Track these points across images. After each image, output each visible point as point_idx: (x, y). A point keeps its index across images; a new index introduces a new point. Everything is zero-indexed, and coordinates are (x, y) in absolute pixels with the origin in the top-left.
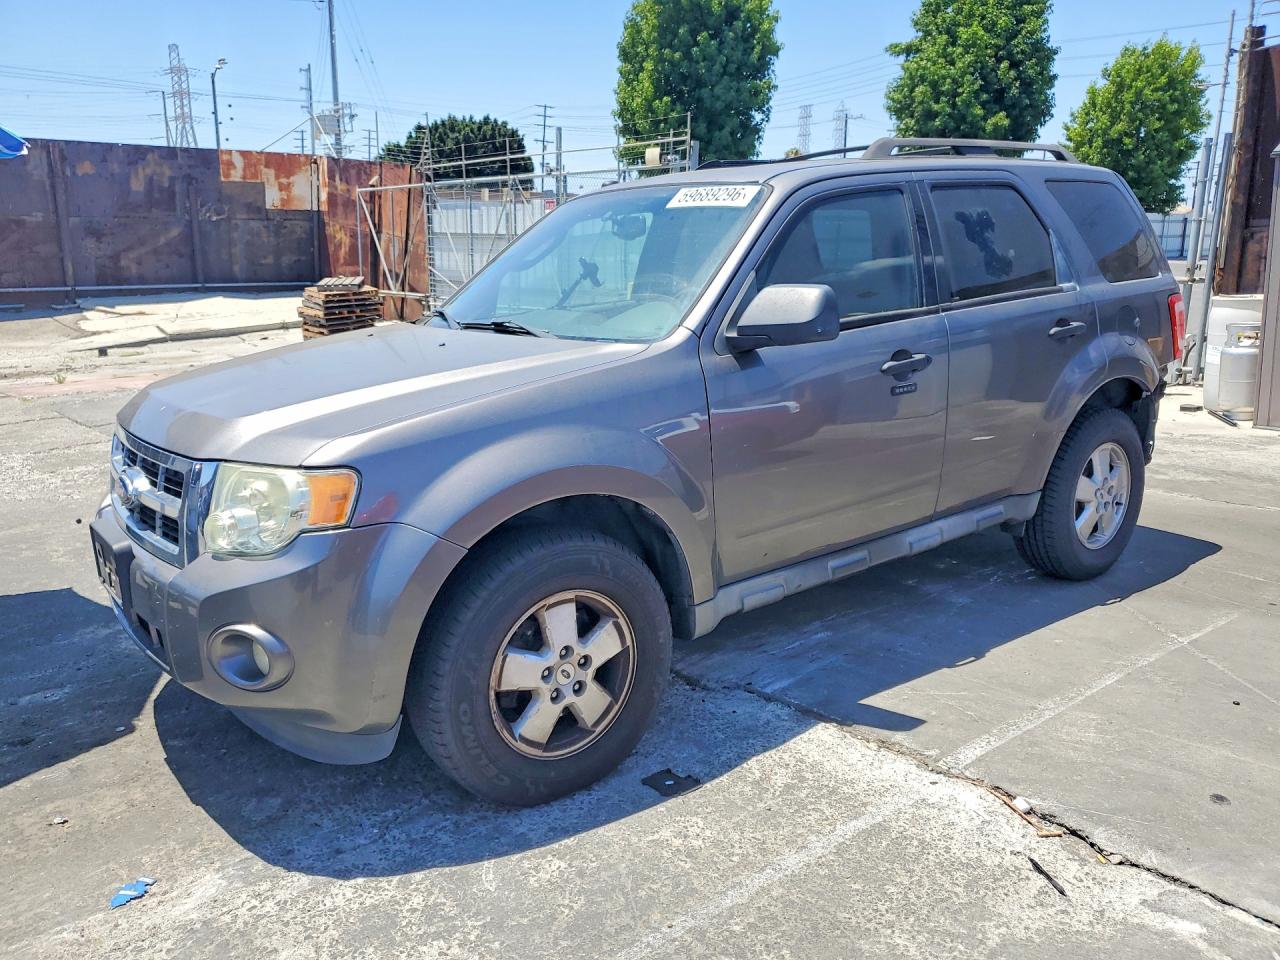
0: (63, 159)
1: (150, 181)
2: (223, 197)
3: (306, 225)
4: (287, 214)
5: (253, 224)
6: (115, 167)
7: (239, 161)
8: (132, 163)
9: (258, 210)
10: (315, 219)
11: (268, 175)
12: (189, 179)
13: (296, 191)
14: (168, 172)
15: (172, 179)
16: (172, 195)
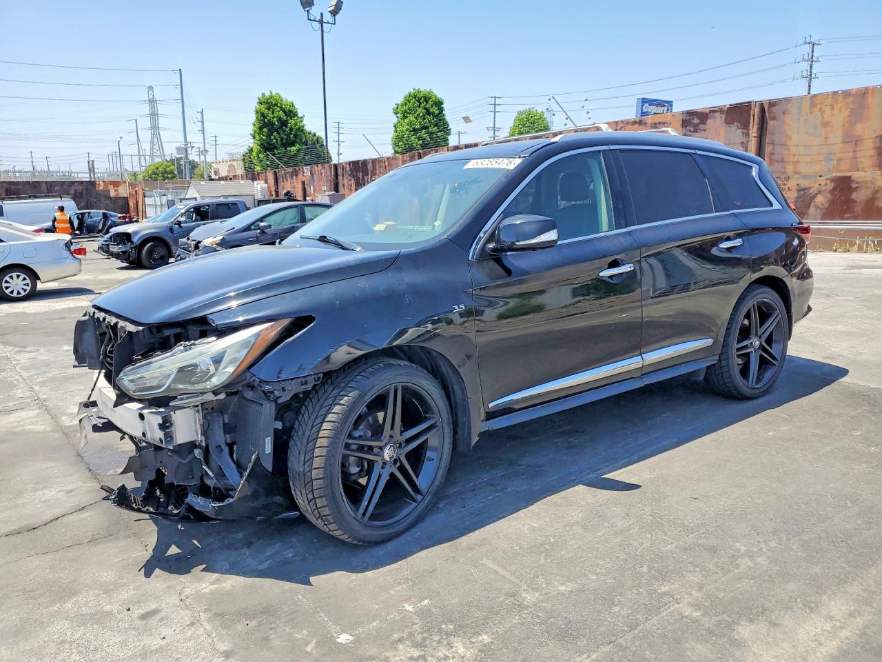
0: (51, 186)
1: (76, 190)
2: (98, 194)
3: (124, 201)
4: (117, 198)
5: (107, 201)
6: (66, 187)
7: (102, 184)
8: (70, 186)
9: (108, 197)
10: (126, 199)
11: (111, 187)
12: (87, 189)
13: (120, 191)
14: (81, 188)
15: (82, 190)
16: (82, 194)
